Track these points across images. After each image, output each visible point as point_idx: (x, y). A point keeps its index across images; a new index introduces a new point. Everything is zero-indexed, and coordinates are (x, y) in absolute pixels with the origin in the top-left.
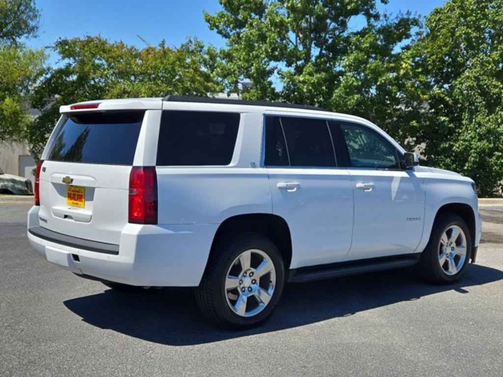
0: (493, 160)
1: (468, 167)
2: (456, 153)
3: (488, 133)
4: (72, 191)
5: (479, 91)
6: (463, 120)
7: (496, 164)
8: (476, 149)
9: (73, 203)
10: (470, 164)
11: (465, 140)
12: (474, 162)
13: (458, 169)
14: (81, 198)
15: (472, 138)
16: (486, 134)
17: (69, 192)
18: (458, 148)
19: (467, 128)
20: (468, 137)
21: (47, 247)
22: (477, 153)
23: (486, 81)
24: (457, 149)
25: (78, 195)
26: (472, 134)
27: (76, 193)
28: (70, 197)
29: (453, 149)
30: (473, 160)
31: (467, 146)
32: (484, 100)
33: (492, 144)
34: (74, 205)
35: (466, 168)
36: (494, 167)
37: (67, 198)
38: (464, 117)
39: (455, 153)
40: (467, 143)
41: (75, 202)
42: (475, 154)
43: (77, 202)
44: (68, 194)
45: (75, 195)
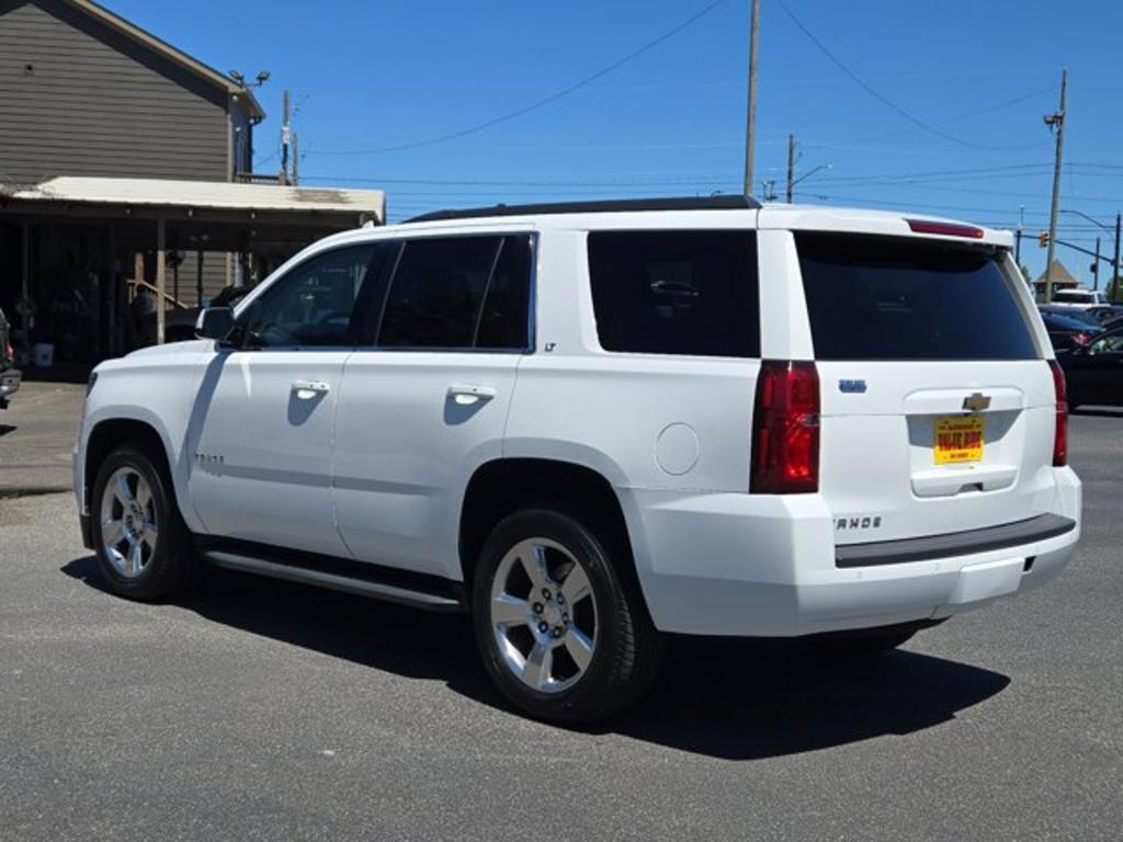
4: (950, 428)
14: (978, 440)
17: (943, 432)
21: (965, 570)
25: (967, 434)
27: (962, 431)
28: (945, 443)
37: (938, 448)
41: (957, 451)
43: (963, 451)
44: (940, 436)
45: (960, 435)
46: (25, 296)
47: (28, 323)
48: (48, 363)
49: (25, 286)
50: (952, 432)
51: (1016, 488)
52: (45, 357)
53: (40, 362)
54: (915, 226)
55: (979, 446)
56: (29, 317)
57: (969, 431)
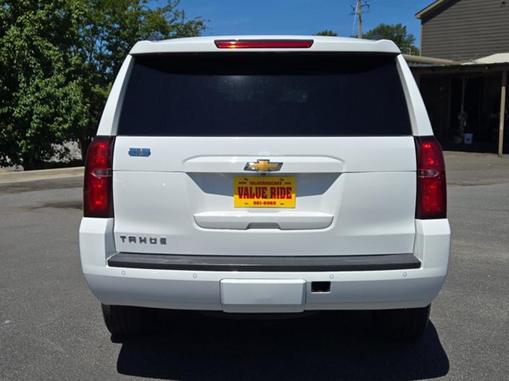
0: (54, 126)
1: (30, 134)
2: (17, 119)
3: (47, 97)
5: (33, 52)
6: (20, 83)
7: (58, 130)
8: (39, 115)
9: (255, 203)
10: (34, 131)
11: (25, 105)
12: (38, 129)
13: (19, 137)
14: (288, 193)
15: (33, 103)
16: (46, 98)
17: (243, 185)
18: (19, 113)
19: (25, 92)
20: (28, 102)
22: (40, 118)
23: (39, 41)
24: (18, 115)
26: (32, 98)
27: (268, 186)
28: (244, 193)
29: (13, 115)
30: (37, 127)
31: (28, 112)
32: (38, 62)
33: (54, 109)
34: (266, 205)
35: (28, 135)
36: (57, 133)
37: (236, 196)
38: (21, 80)
39: (15, 120)
40: (28, 108)
41: (262, 200)
42: (39, 120)
43: (270, 200)
44: (239, 188)
45: (266, 188)
46: (462, 111)
47: (463, 123)
48: (470, 142)
49: (462, 107)
50: (254, 187)
51: (333, 229)
52: (468, 140)
53: (466, 142)
54: (219, 44)
55: (290, 197)
56: (464, 121)
57: (276, 186)
